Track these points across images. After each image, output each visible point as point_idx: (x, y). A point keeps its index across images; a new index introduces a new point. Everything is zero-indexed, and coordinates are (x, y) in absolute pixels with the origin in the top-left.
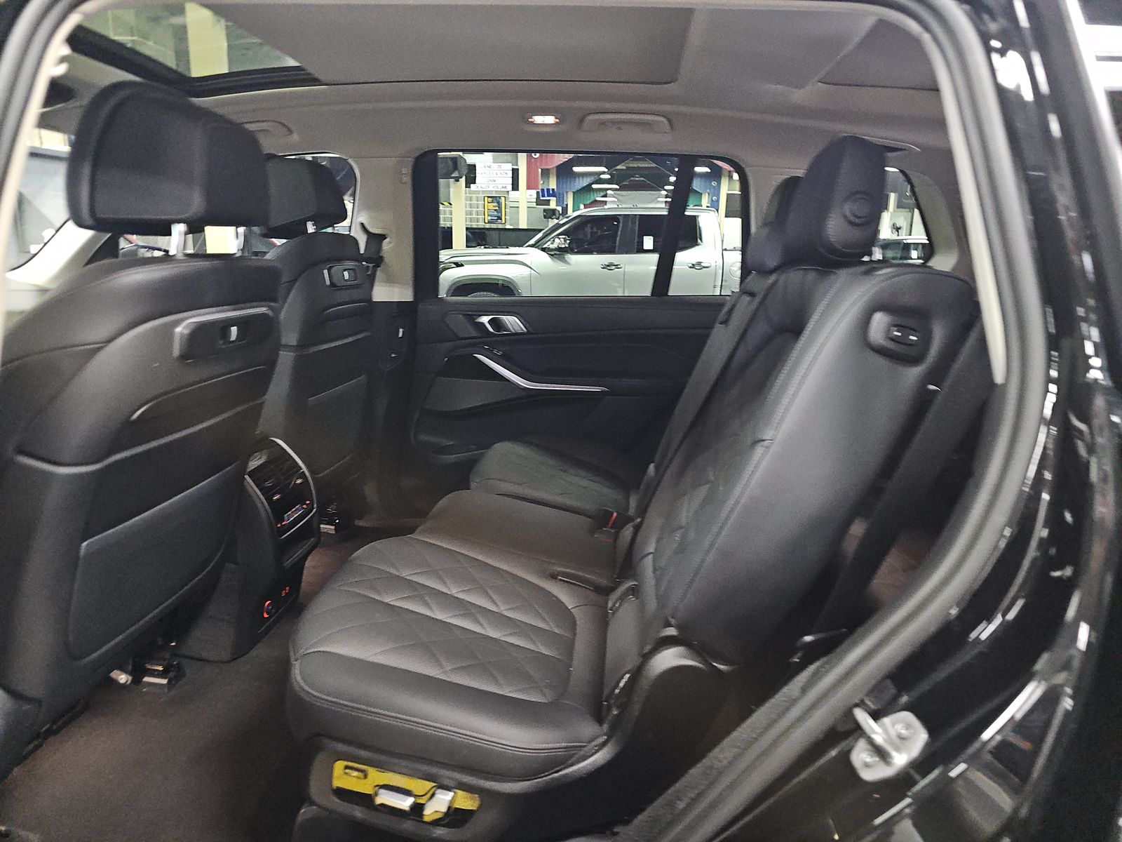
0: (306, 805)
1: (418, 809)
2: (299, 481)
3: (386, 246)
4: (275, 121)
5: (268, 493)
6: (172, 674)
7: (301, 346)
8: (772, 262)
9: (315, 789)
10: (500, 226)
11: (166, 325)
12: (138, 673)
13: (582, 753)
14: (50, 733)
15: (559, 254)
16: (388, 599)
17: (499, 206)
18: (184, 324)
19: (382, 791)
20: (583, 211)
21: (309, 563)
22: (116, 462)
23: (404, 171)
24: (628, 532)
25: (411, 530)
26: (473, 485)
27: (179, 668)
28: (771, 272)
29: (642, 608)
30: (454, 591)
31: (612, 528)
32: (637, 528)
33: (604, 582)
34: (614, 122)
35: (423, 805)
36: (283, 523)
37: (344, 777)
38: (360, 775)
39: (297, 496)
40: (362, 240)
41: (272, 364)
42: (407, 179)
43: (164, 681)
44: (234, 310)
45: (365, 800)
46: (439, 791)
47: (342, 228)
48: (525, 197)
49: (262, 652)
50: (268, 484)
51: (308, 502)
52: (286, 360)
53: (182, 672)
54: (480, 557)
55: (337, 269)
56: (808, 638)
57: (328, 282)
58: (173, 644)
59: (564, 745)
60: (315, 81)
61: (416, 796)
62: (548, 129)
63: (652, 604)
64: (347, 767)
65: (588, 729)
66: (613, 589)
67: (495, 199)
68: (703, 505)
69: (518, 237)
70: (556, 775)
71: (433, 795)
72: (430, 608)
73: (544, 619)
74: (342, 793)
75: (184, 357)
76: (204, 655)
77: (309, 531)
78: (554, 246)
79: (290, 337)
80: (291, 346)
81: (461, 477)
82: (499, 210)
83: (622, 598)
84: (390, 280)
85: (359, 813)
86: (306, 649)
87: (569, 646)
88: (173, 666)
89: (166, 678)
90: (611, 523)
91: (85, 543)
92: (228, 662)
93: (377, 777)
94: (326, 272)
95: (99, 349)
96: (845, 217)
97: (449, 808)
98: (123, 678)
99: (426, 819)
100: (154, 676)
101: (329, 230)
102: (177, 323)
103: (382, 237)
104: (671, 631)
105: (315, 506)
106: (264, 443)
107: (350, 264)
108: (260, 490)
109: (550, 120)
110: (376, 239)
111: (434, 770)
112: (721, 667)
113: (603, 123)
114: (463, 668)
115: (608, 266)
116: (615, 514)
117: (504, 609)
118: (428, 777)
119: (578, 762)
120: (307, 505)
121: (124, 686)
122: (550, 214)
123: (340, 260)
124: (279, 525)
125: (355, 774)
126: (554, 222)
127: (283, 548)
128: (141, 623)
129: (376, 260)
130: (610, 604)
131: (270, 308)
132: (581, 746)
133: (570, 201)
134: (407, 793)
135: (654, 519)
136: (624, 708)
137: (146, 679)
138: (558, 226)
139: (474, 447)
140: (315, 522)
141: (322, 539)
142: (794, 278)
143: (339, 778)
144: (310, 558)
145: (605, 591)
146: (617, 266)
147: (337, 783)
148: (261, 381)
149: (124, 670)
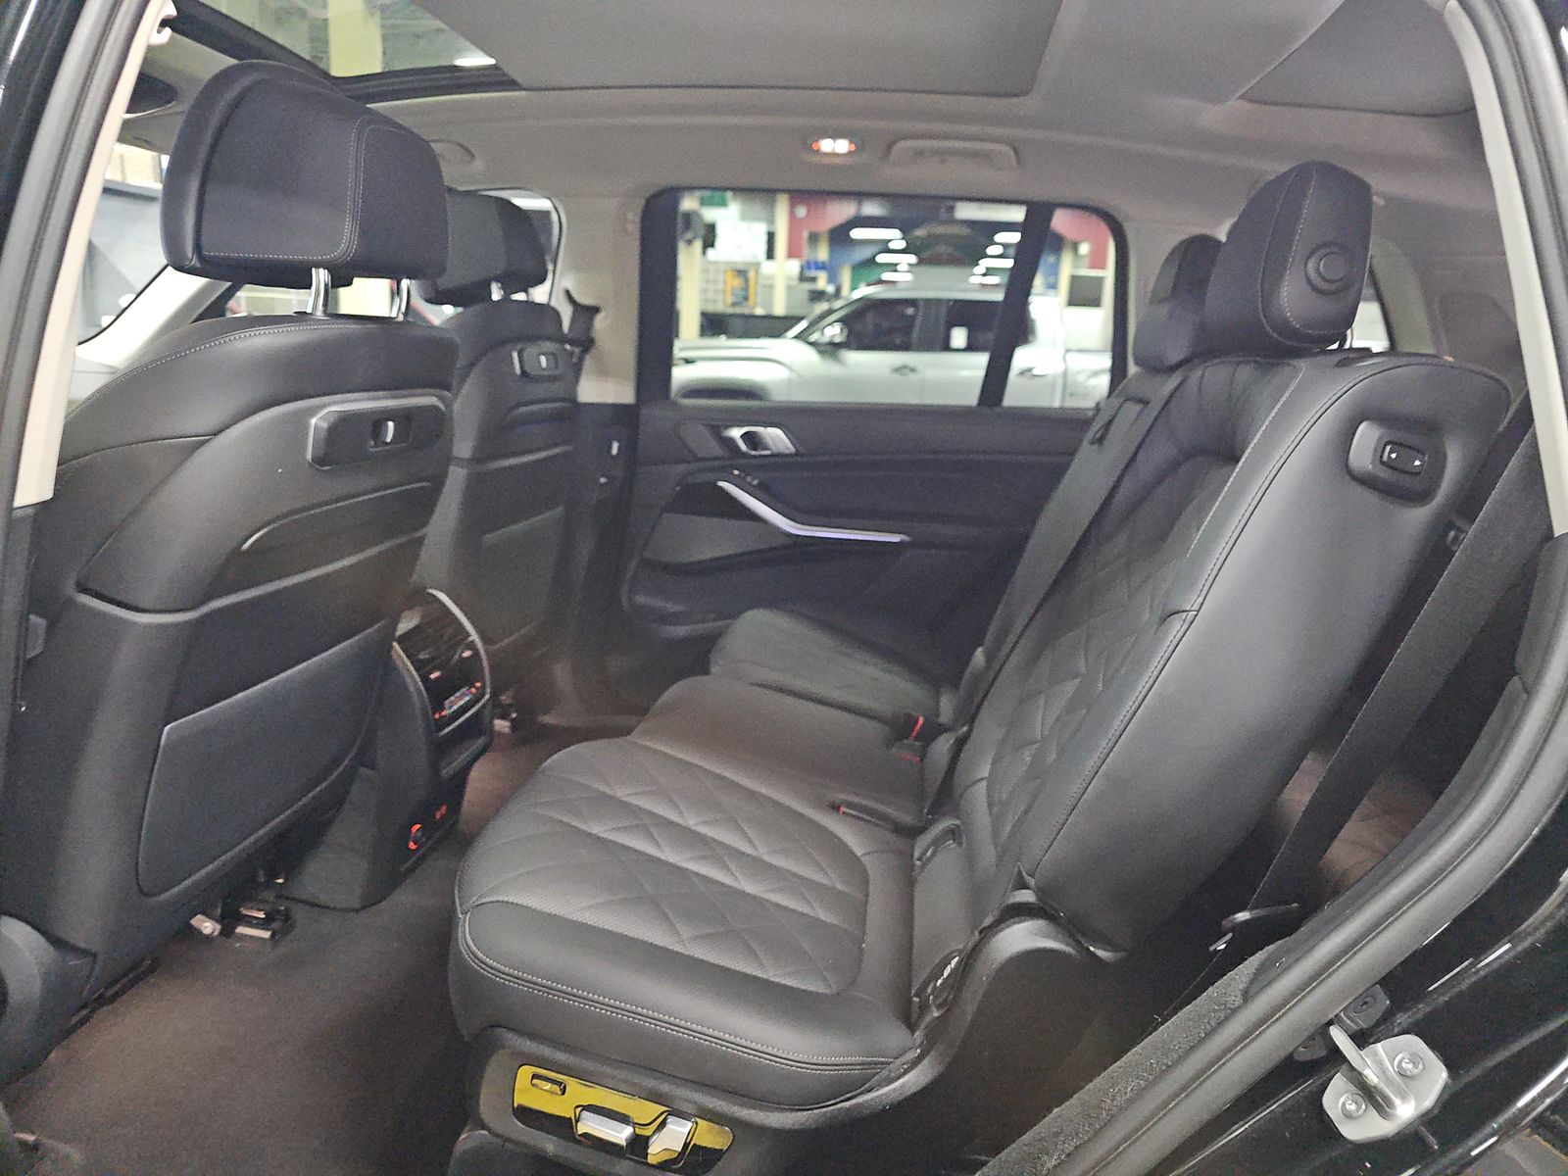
0: (468, 1128)
1: (639, 1144)
2: (467, 654)
3: (600, 322)
4: (448, 141)
5: (422, 667)
6: (275, 925)
7: (477, 459)
8: (1175, 355)
9: (487, 1104)
10: (746, 311)
11: (296, 413)
12: (230, 919)
13: (885, 1073)
14: (102, 1001)
15: (830, 350)
16: (597, 829)
17: (747, 281)
18: (322, 414)
19: (585, 1114)
20: (864, 291)
21: (475, 773)
22: (220, 610)
23: (630, 216)
24: (943, 745)
25: (626, 731)
26: (715, 669)
27: (287, 917)
28: (1172, 369)
29: (970, 858)
30: (691, 821)
31: (916, 739)
32: (961, 743)
33: (908, 819)
34: (937, 152)
35: (648, 1138)
36: (444, 713)
37: (531, 1091)
38: (556, 1088)
39: (463, 675)
40: (566, 313)
41: (439, 481)
42: (634, 227)
43: (266, 934)
44: (394, 397)
45: (563, 1127)
46: (671, 1119)
47: (540, 294)
48: (784, 270)
49: (407, 899)
50: (423, 656)
51: (478, 684)
52: (456, 479)
53: (290, 922)
54: (728, 774)
55: (531, 351)
56: (1242, 916)
57: (518, 371)
58: (280, 881)
59: (858, 1059)
60: (511, 84)
61: (635, 1125)
62: (837, 161)
63: (988, 855)
64: (535, 1076)
65: (894, 1036)
66: (921, 830)
67: (741, 273)
68: (1071, 708)
69: (774, 326)
70: (847, 1104)
71: (663, 1124)
72: (657, 844)
73: (822, 869)
74: (526, 1114)
75: (320, 460)
76: (323, 898)
77: (476, 727)
78: (825, 339)
79: (463, 447)
80: (463, 459)
81: (697, 657)
82: (746, 289)
83: (936, 843)
84: (603, 372)
85: (550, 1145)
86: (480, 897)
87: (859, 912)
88: (278, 912)
89: (268, 930)
90: (914, 733)
91: (168, 727)
92: (357, 911)
93: (579, 1093)
94: (515, 355)
95: (203, 443)
96: (1309, 281)
97: (686, 1145)
98: (207, 926)
99: (651, 1160)
100: (251, 926)
101: (520, 296)
102: (311, 412)
103: (594, 310)
104: (1027, 896)
105: (488, 690)
106: (419, 597)
107: (548, 346)
108: (412, 663)
109: (842, 146)
110: (585, 313)
111: (665, 1088)
112: (1100, 953)
113: (920, 153)
114: (709, 936)
115: (900, 370)
116: (921, 720)
117: (763, 852)
118: (655, 1097)
119: (880, 1085)
120: (477, 689)
121: (208, 938)
122: (817, 296)
123: (534, 339)
124: (437, 716)
125: (548, 1086)
126: (823, 306)
127: (441, 748)
128: (236, 850)
129: (585, 343)
130: (916, 854)
131: (442, 398)
132: (882, 1063)
133: (846, 278)
134: (624, 1119)
135: (989, 729)
136: (949, 1007)
137: (241, 930)
138: (830, 312)
139: (712, 616)
140: (487, 712)
141: (496, 741)
142: (1213, 377)
143: (522, 1092)
144: (477, 765)
145: (911, 833)
146: (913, 370)
147: (519, 1100)
148: (423, 504)
149: (209, 916)
